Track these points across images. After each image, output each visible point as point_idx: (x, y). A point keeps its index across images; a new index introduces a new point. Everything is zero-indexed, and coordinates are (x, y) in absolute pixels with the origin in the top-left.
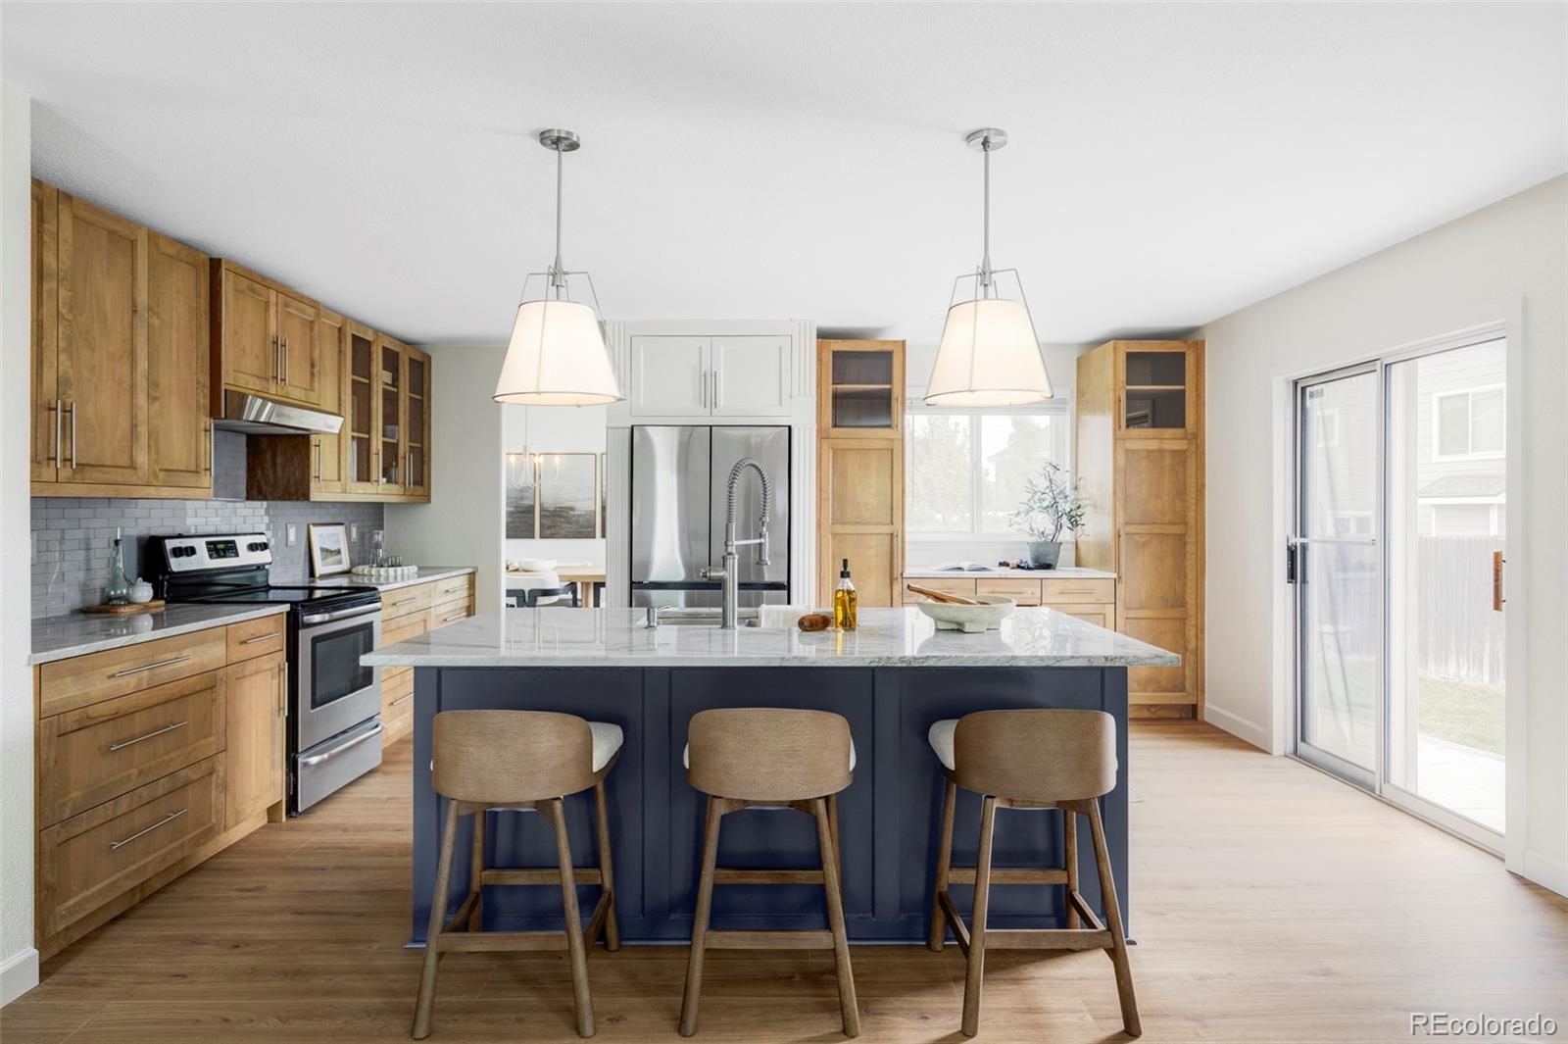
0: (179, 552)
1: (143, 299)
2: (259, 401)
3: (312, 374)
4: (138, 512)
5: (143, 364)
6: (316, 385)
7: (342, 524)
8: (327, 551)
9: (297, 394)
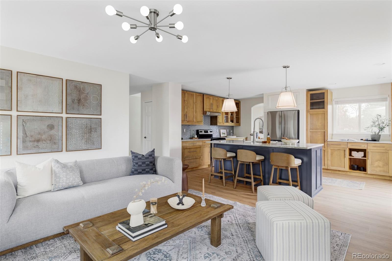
0: (200, 132)
1: (195, 101)
2: (208, 112)
3: (217, 107)
4: (196, 127)
5: (195, 109)
6: (218, 109)
7: (225, 129)
8: (223, 133)
9: (215, 111)
